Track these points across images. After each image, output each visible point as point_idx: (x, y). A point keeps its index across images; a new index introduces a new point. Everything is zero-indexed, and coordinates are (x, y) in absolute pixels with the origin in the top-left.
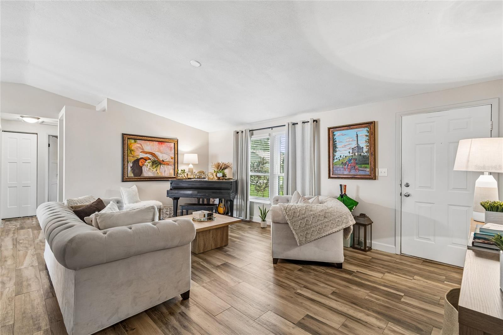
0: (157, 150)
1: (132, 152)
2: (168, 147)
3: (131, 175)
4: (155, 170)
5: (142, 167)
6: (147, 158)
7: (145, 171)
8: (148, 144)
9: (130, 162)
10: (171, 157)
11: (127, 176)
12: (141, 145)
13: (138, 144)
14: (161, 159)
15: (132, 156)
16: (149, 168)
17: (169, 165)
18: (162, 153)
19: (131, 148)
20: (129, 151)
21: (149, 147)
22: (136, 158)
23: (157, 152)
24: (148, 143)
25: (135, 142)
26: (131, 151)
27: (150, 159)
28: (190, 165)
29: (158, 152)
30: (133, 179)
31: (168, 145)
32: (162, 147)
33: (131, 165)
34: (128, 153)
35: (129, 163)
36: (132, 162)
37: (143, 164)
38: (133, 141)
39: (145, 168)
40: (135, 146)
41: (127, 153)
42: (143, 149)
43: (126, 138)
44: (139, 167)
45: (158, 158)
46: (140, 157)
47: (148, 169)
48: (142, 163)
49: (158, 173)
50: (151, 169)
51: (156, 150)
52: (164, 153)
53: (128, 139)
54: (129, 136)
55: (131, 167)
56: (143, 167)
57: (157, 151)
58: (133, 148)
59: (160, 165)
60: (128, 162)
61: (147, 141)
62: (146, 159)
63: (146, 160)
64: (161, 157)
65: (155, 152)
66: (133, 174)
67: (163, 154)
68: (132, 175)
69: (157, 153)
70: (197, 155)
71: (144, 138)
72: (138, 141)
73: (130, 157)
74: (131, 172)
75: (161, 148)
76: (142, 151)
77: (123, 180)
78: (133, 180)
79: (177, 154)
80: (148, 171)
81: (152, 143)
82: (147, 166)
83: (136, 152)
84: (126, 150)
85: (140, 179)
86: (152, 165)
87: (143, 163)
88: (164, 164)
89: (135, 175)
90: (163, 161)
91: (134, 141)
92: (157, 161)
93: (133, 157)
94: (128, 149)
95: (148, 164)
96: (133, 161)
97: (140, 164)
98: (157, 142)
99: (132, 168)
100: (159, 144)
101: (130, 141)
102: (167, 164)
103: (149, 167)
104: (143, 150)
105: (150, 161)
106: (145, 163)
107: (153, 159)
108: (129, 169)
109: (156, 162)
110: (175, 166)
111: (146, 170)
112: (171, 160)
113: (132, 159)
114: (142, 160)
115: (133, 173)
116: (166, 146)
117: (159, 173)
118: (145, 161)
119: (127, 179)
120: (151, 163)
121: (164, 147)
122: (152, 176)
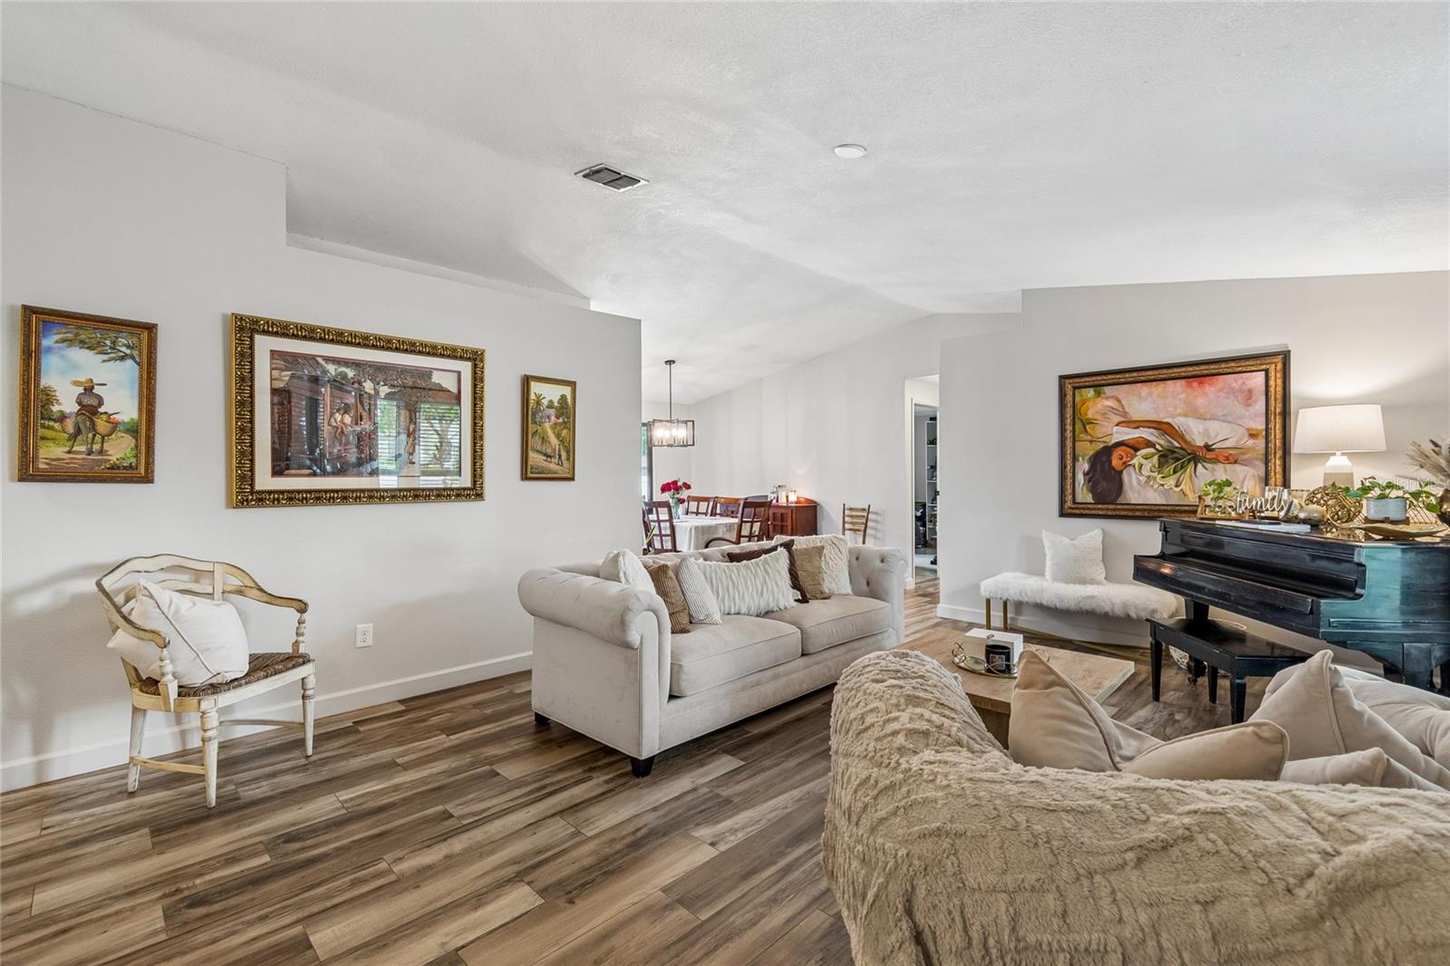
0: (1179, 411)
1: (1088, 427)
2: (1232, 391)
3: (1084, 496)
4: (1171, 481)
5: (1121, 472)
6: (1138, 443)
7: (1131, 482)
8: (1143, 394)
9: (1080, 459)
10: (1248, 430)
11: (1074, 502)
12: (1119, 401)
13: (1107, 398)
14: (1200, 442)
15: (1089, 438)
16: (1148, 477)
17: (1235, 462)
18: (1201, 417)
19: (1086, 414)
20: (1079, 426)
21: (1144, 402)
22: (1102, 446)
23: (1182, 419)
24: (1144, 389)
25: (1098, 394)
26: (1086, 423)
27: (1150, 444)
28: (1332, 458)
29: (1185, 415)
30: (1088, 509)
31: (1234, 384)
32: (1205, 394)
33: (1086, 467)
34: (1077, 430)
35: (1078, 460)
36: (1087, 458)
37: (1124, 463)
38: (1090, 393)
39: (1133, 473)
40: (1096, 406)
41: (1074, 431)
42: (1125, 414)
43: (1071, 385)
44: (1113, 472)
45: (1187, 437)
46: (1113, 442)
47: (1143, 479)
48: (1121, 459)
49: (1185, 495)
50: (1155, 478)
51: (1175, 409)
52: (1214, 418)
53: (1075, 388)
54: (1078, 380)
55: (1085, 474)
56: (1124, 472)
57: (1180, 415)
58: (1090, 415)
59: (1192, 464)
60: (1075, 459)
61: (1139, 385)
62: (1134, 447)
63: (1137, 450)
64: (1197, 433)
65: (1173, 418)
66: (1091, 495)
67: (1208, 422)
68: (1089, 498)
69: (1179, 422)
70: (1379, 407)
71: (1127, 375)
72: (1105, 388)
73: (1082, 443)
74: (1085, 489)
75: (1200, 401)
76: (1124, 419)
77: (1063, 514)
78: (1093, 512)
79: (1285, 414)
80: (1142, 484)
81: (1157, 389)
82: (1141, 468)
83: (1103, 426)
84: (1071, 421)
85: (1115, 510)
86: (1161, 465)
87: (1124, 459)
88: (1215, 461)
89: (1099, 499)
90: (1208, 448)
91: (1095, 391)
92: (1182, 448)
93: (1091, 442)
94: (1077, 421)
95: (1143, 461)
96: (1092, 453)
97: (1115, 462)
98: (1183, 382)
99: (1087, 477)
100: (1189, 385)
101: (1082, 396)
102: (1227, 458)
103: (1146, 471)
104: (1125, 417)
105: (1152, 450)
106: (1132, 459)
107: (1162, 442)
108: (1080, 478)
109: (1174, 452)
110: (1271, 465)
111: (1135, 483)
112: (1251, 442)
113: (1087, 449)
114: (1120, 451)
115: (1093, 490)
116: (1220, 391)
117: (1188, 492)
118: (1132, 451)
119: (1070, 508)
120: (1156, 457)
121: (1211, 394)
122: (1159, 501)
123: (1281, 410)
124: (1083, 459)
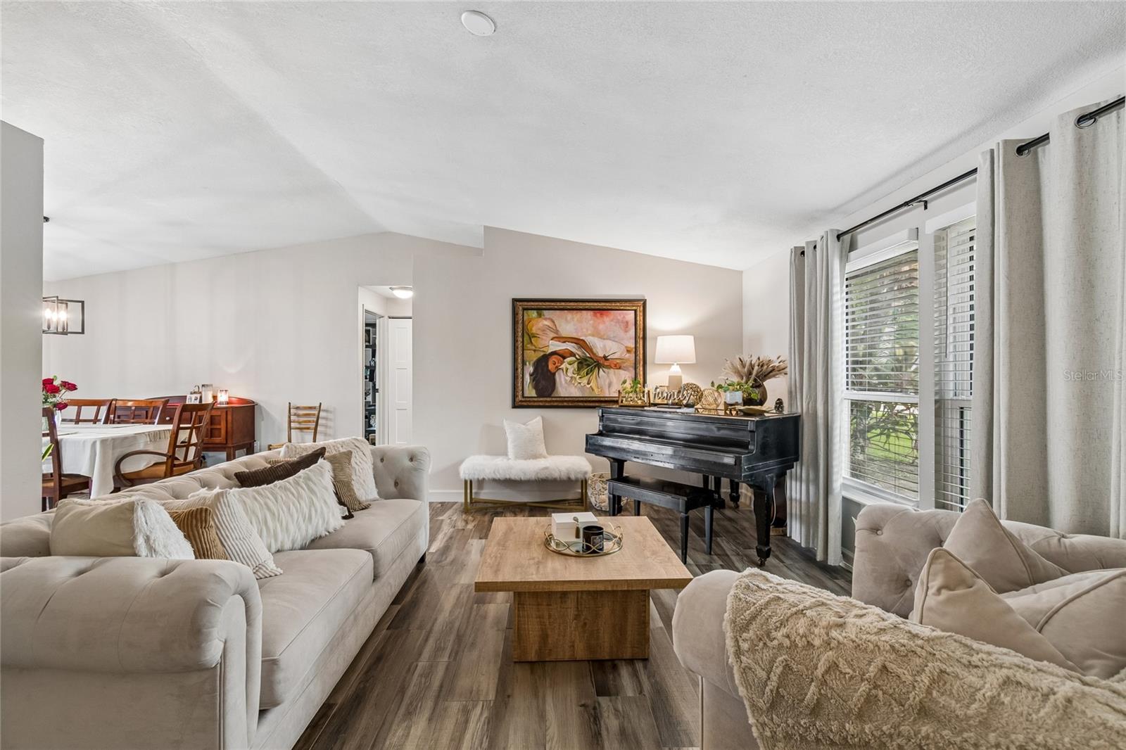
0: (589, 332)
1: (533, 340)
2: (618, 322)
3: (530, 392)
4: (585, 381)
5: (554, 374)
6: (565, 352)
7: (561, 382)
8: (569, 318)
9: (527, 363)
10: (626, 347)
11: (523, 396)
12: (553, 322)
13: (546, 319)
14: (601, 355)
15: (534, 348)
16: (572, 377)
17: (620, 368)
18: (602, 337)
19: (531, 330)
20: (526, 338)
21: (570, 324)
22: (542, 354)
23: (591, 337)
24: (569, 315)
25: (540, 315)
26: (532, 336)
27: (572, 354)
28: (673, 367)
29: (593, 336)
30: (534, 401)
31: (619, 318)
32: (604, 322)
33: (531, 369)
34: (525, 341)
35: (526, 364)
36: (532, 363)
37: (557, 367)
38: (534, 314)
39: (562, 374)
40: (539, 324)
41: (523, 342)
42: (557, 331)
43: (522, 308)
44: (549, 374)
45: (594, 350)
46: (550, 351)
47: (568, 379)
48: (554, 364)
49: (593, 390)
50: (575, 378)
51: (587, 330)
52: (609, 339)
53: (524, 309)
54: (526, 303)
55: (531, 375)
56: (557, 374)
57: (590, 335)
58: (534, 330)
59: (597, 368)
60: (524, 363)
61: (566, 311)
62: (563, 355)
63: (564, 358)
64: (601, 347)
65: (586, 336)
66: (534, 391)
67: (605, 341)
68: (533, 393)
69: (590, 340)
70: (692, 338)
71: (558, 304)
72: (544, 311)
73: (529, 351)
74: (531, 387)
75: (601, 327)
76: (555, 335)
77: (516, 405)
78: (536, 404)
79: (644, 338)
80: (568, 383)
81: (577, 316)
82: (567, 371)
83: (542, 339)
84: (520, 335)
85: (550, 401)
86: (579, 369)
87: (557, 364)
88: (609, 367)
89: (540, 394)
90: (605, 358)
91: (537, 313)
92: (591, 358)
93: (535, 351)
94: (525, 335)
95: (569, 366)
96: (535, 359)
97: (551, 367)
98: (591, 312)
99: (532, 377)
100: (595, 315)
101: (528, 315)
102: (616, 366)
103: (570, 374)
104: (557, 334)
105: (573, 359)
106: (561, 364)
107: (580, 353)
108: (527, 378)
109: (586, 360)
110: (638, 370)
111: (563, 382)
112: (628, 355)
113: (532, 356)
114: (554, 359)
115: (536, 387)
116: (612, 320)
117: (594, 388)
118: (562, 359)
119: (521, 401)
120: (576, 363)
121: (608, 323)
122: (578, 395)
123: (642, 336)
124: (529, 364)
